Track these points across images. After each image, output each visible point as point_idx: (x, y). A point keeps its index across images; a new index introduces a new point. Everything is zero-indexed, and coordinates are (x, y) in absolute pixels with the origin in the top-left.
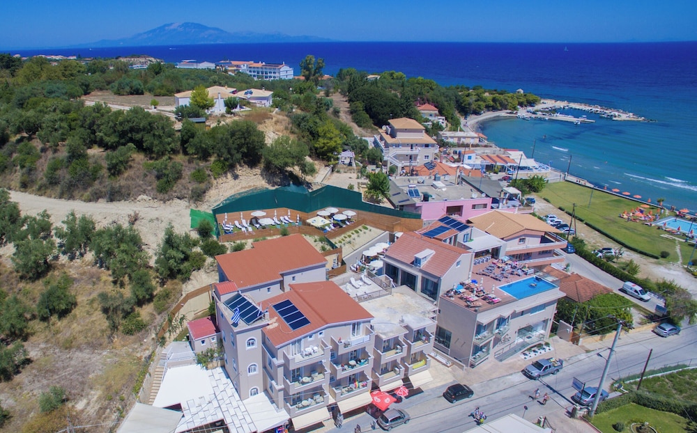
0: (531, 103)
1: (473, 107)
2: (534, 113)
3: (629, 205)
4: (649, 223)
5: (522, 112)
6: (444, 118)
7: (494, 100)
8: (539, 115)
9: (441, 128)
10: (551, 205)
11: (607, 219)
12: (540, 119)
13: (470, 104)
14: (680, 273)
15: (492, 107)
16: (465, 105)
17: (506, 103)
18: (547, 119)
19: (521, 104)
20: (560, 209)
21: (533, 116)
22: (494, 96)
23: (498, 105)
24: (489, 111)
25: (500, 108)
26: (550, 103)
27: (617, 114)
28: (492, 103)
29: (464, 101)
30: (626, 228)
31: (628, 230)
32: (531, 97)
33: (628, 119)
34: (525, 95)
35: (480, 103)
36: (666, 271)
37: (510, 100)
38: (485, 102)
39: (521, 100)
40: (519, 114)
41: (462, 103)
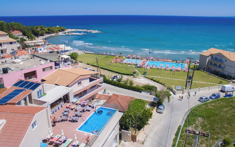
0: (63, 30)
1: (40, 32)
2: (65, 33)
3: (111, 57)
4: (122, 62)
5: (61, 33)
6: (26, 37)
7: (48, 30)
8: (67, 34)
9: (25, 40)
10: (83, 64)
11: (107, 64)
12: (68, 35)
13: (38, 32)
14: (144, 79)
15: (48, 32)
16: (36, 32)
17: (54, 31)
18: (70, 35)
19: (59, 31)
20: (88, 64)
21: (65, 34)
22: (48, 28)
23: (51, 31)
24: (47, 34)
25: (51, 33)
26: (69, 30)
27: (92, 31)
28: (48, 31)
29: (35, 31)
30: (115, 66)
31: (117, 67)
32: (63, 28)
33: (96, 32)
34: (60, 27)
35: (42, 31)
36: (139, 80)
37: (55, 29)
38: (45, 30)
39: (59, 29)
40: (59, 34)
41: (35, 32)
